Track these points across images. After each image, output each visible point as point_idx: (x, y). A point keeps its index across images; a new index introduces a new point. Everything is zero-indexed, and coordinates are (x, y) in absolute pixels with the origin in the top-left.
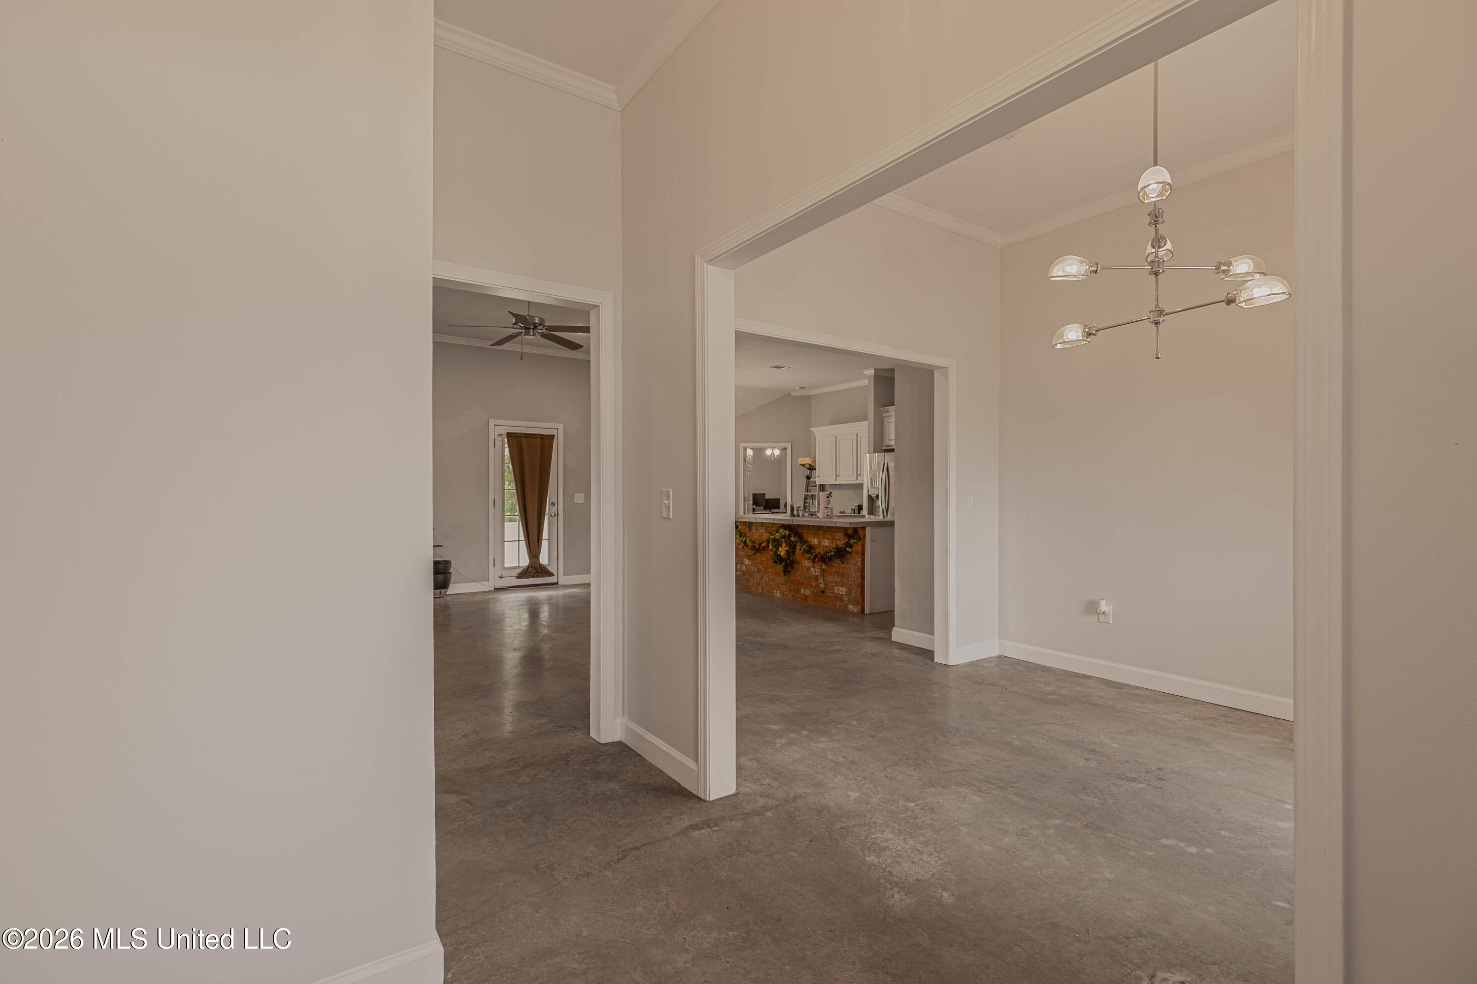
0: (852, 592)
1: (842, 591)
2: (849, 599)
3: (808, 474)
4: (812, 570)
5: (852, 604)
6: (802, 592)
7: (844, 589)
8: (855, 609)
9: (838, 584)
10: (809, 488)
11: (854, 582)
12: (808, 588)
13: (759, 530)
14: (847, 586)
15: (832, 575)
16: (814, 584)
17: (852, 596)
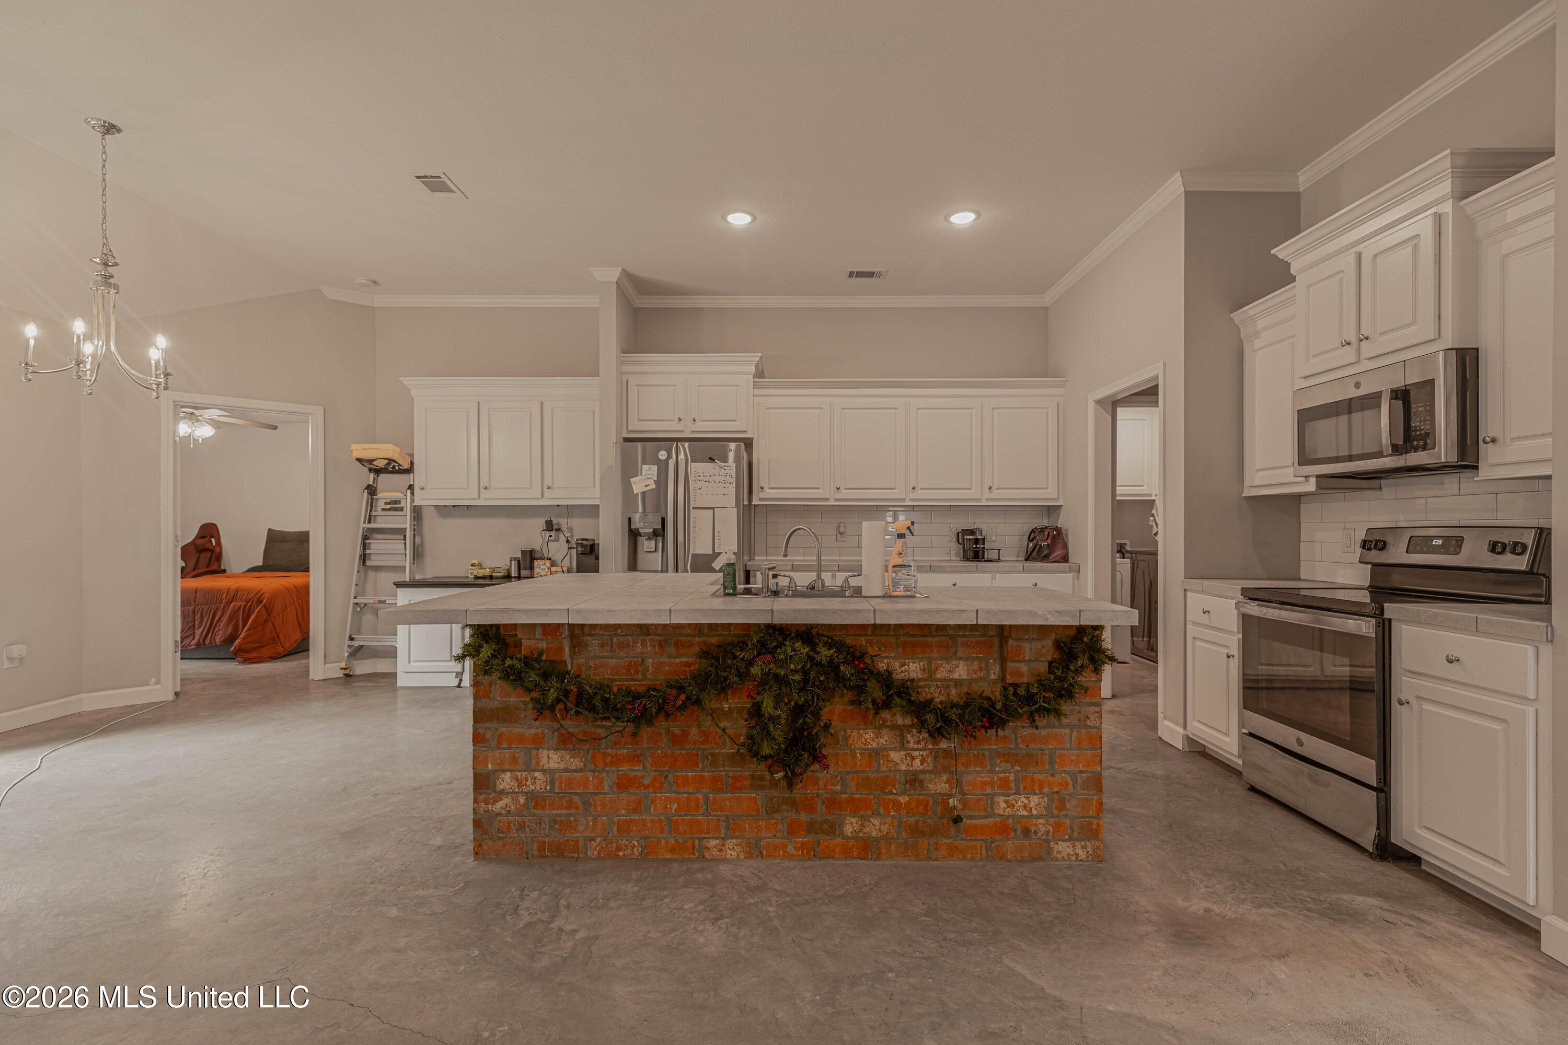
0: (1068, 805)
1: (1025, 807)
2: (1058, 826)
3: (371, 483)
4: (895, 756)
5: (1070, 840)
6: (848, 830)
7: (1035, 799)
8: (1079, 850)
9: (1010, 789)
10: (374, 513)
11: (1073, 775)
12: (876, 814)
13: (622, 646)
14: (1046, 790)
15: (983, 765)
16: (903, 799)
17: (1066, 816)
